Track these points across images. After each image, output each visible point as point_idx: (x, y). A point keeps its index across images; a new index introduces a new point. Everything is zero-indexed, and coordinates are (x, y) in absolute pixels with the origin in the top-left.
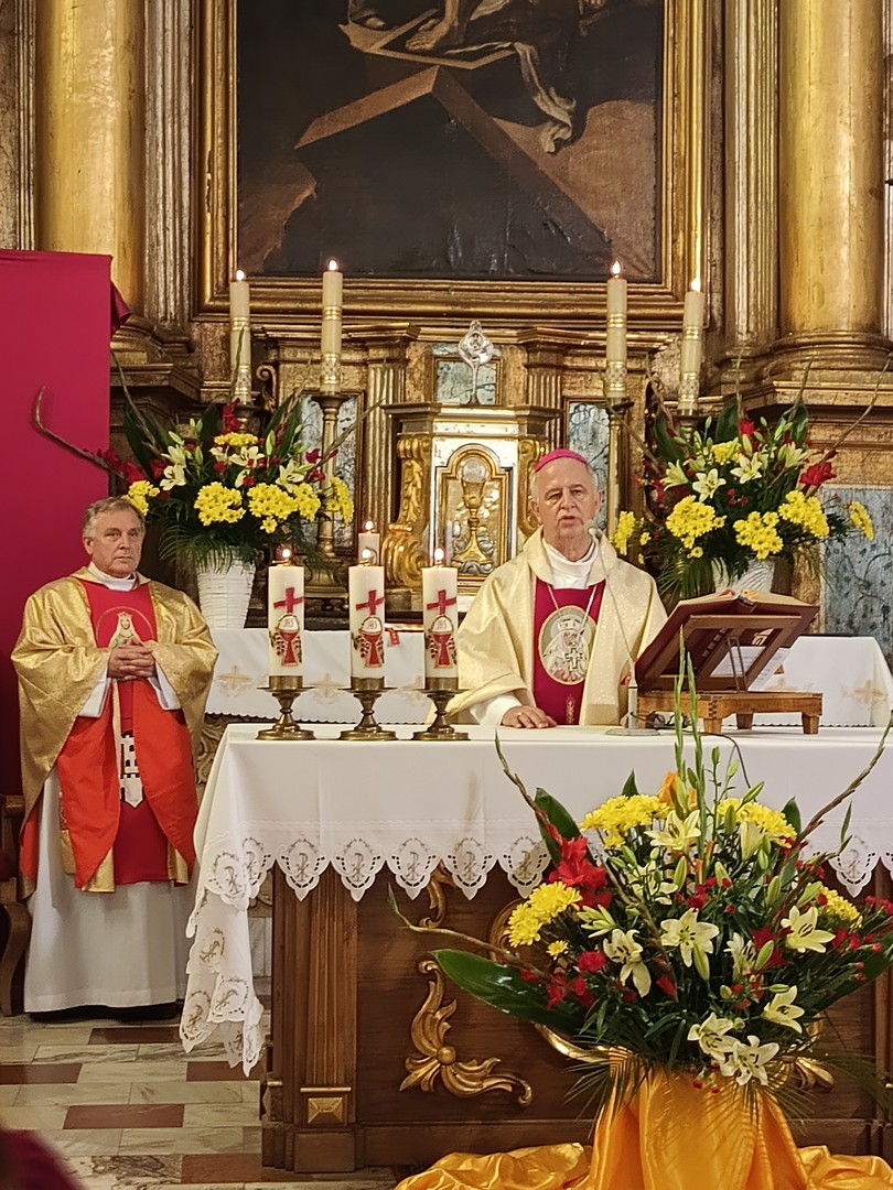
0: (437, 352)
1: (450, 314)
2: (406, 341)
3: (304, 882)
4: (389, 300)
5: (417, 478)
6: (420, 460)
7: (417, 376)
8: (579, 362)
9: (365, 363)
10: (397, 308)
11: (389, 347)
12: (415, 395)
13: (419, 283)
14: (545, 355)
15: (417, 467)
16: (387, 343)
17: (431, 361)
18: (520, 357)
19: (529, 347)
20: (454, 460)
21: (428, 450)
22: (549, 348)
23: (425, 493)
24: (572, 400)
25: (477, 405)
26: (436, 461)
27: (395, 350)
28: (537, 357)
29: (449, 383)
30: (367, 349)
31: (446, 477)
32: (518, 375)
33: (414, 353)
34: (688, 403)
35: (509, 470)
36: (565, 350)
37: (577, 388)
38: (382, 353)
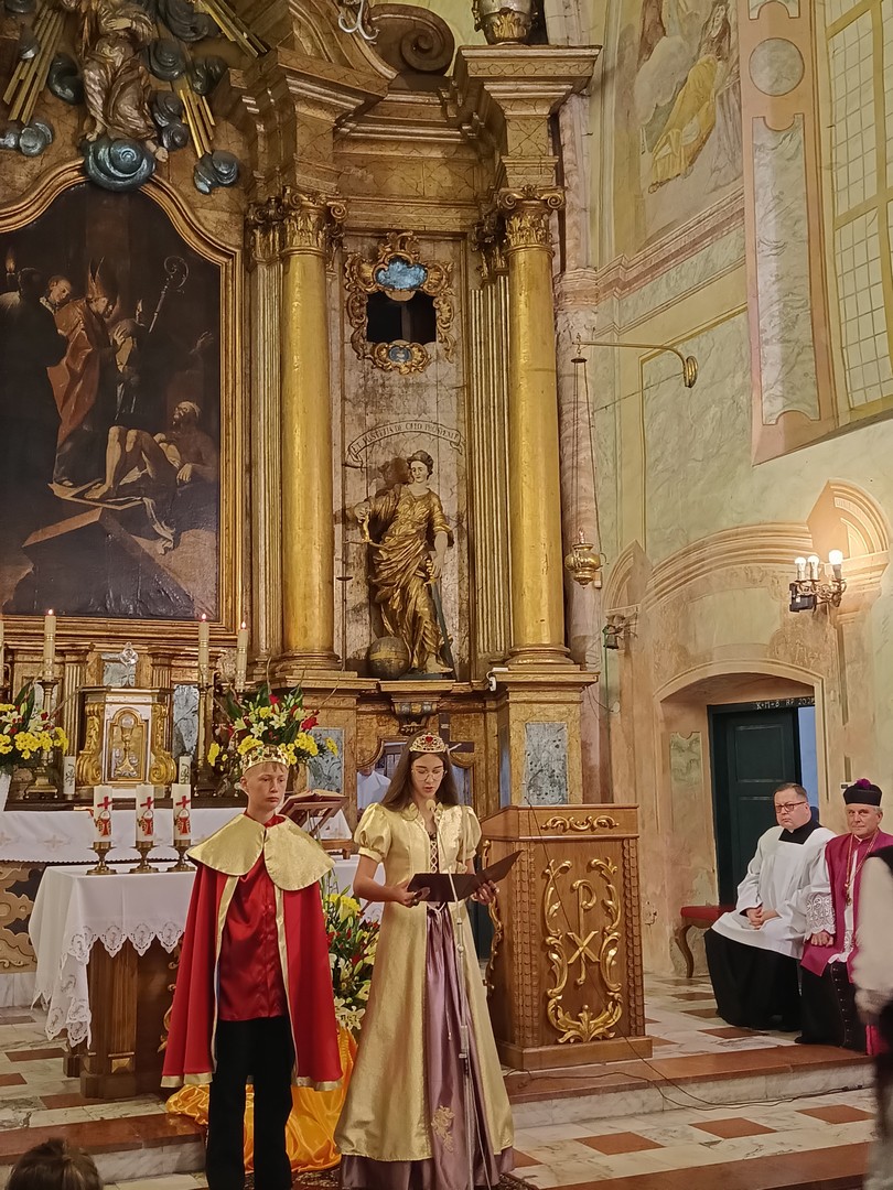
0: (103, 658)
1: (107, 637)
2: (87, 652)
3: (114, 949)
4: (74, 629)
5: (96, 726)
6: (98, 716)
7: (92, 670)
8: (179, 663)
9: (63, 663)
10: (79, 633)
11: (78, 655)
12: (91, 681)
13: (91, 619)
14: (163, 659)
15: (96, 720)
16: (77, 653)
17: (100, 662)
18: (149, 660)
19: (154, 655)
20: (117, 716)
21: (103, 711)
22: (165, 656)
23: (100, 735)
24: (175, 683)
25: (129, 687)
26: (107, 717)
27: (81, 656)
28: (159, 661)
29: (110, 673)
30: (64, 656)
31: (113, 725)
32: (147, 670)
33: (91, 658)
34: (240, 686)
35: (147, 721)
36: (172, 657)
37: (177, 676)
38: (74, 658)
